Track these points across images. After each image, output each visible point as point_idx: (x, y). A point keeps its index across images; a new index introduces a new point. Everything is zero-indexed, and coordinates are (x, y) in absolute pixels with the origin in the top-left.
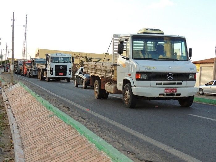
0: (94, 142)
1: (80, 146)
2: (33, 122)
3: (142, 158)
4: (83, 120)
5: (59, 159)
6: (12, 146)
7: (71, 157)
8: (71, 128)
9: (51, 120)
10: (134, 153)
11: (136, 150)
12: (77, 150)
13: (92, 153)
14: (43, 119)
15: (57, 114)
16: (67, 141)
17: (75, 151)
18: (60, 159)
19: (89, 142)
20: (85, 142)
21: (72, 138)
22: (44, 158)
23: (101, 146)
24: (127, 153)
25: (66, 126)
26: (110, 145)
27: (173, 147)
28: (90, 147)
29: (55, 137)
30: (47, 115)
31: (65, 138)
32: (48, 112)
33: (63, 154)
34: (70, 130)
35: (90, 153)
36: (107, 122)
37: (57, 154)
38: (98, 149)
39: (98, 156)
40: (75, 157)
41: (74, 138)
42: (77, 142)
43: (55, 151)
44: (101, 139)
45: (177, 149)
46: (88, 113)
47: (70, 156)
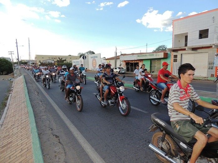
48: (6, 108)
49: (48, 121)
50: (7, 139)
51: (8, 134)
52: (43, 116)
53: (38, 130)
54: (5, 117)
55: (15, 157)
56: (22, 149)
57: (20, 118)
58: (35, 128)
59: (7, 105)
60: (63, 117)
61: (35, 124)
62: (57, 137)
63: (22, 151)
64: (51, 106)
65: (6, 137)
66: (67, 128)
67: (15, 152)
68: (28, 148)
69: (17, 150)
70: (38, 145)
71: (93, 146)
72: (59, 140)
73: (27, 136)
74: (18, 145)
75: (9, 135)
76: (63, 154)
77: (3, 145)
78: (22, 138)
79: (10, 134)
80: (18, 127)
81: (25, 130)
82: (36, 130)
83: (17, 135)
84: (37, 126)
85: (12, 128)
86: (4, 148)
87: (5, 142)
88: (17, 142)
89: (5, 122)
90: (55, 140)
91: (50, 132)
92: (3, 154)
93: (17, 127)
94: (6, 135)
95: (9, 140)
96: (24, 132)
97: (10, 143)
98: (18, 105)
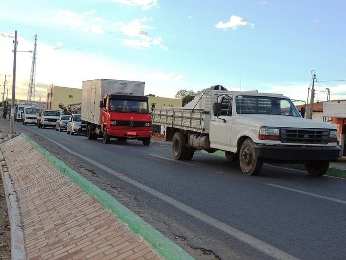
0: (128, 221)
1: (107, 227)
2: (39, 191)
3: (197, 246)
4: (113, 190)
5: (75, 245)
6: (7, 226)
7: (93, 243)
8: (95, 201)
9: (66, 189)
10: (185, 238)
11: (188, 233)
12: (102, 233)
13: (124, 237)
14: (54, 187)
15: (75, 181)
16: (88, 219)
17: (99, 234)
18: (77, 246)
19: (120, 221)
20: (113, 221)
21: (95, 214)
22: (54, 244)
23: (136, 227)
24: (176, 238)
25: (87, 197)
26: (149, 226)
27: (242, 230)
28: (121, 228)
29: (71, 214)
30: (61, 181)
31: (85, 215)
32: (62, 177)
33: (81, 238)
34: (93, 203)
35: (120, 237)
36: (148, 193)
37: (72, 239)
38: (132, 232)
39: (131, 240)
40: (99, 243)
41: (99, 216)
42: (103, 221)
43: (69, 234)
44: (138, 218)
45: (248, 233)
46: (121, 180)
47: (91, 241)
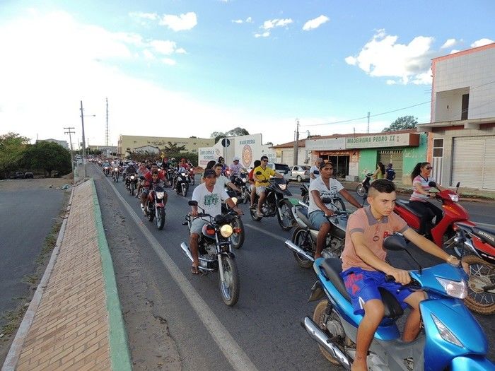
48: (55, 251)
49: (144, 284)
50: (56, 320)
51: (57, 308)
52: (133, 271)
53: (122, 303)
54: (52, 270)
55: (71, 363)
56: (86, 344)
57: (83, 274)
58: (116, 298)
59: (58, 243)
60: (175, 277)
61: (115, 290)
62: (163, 321)
63: (86, 349)
64: (152, 251)
65: (54, 314)
66: (187, 302)
67: (71, 349)
68: (99, 343)
69: (76, 346)
70: (123, 339)
71: (244, 349)
72: (168, 328)
73: (98, 316)
74: (78, 336)
75: (59, 311)
76: (177, 363)
77: (47, 333)
78: (87, 319)
79: (62, 309)
80: (80, 295)
81: (96, 301)
82: (117, 304)
83: (76, 312)
84: (121, 296)
85: (67, 295)
86: (49, 341)
87: (51, 327)
88: (77, 329)
89: (51, 282)
90: (160, 329)
91: (149, 309)
92: (46, 352)
93: (78, 293)
94: (53, 310)
95: (60, 321)
96: (92, 307)
97: (61, 329)
98: (79, 245)
